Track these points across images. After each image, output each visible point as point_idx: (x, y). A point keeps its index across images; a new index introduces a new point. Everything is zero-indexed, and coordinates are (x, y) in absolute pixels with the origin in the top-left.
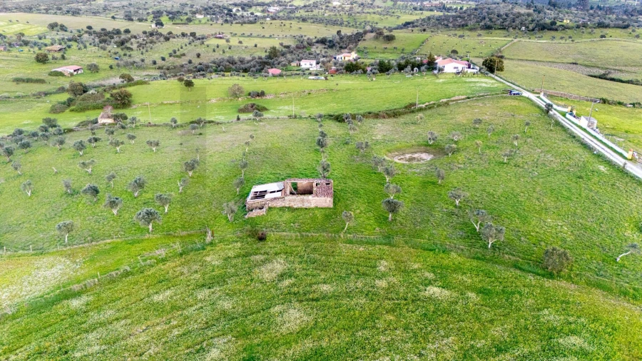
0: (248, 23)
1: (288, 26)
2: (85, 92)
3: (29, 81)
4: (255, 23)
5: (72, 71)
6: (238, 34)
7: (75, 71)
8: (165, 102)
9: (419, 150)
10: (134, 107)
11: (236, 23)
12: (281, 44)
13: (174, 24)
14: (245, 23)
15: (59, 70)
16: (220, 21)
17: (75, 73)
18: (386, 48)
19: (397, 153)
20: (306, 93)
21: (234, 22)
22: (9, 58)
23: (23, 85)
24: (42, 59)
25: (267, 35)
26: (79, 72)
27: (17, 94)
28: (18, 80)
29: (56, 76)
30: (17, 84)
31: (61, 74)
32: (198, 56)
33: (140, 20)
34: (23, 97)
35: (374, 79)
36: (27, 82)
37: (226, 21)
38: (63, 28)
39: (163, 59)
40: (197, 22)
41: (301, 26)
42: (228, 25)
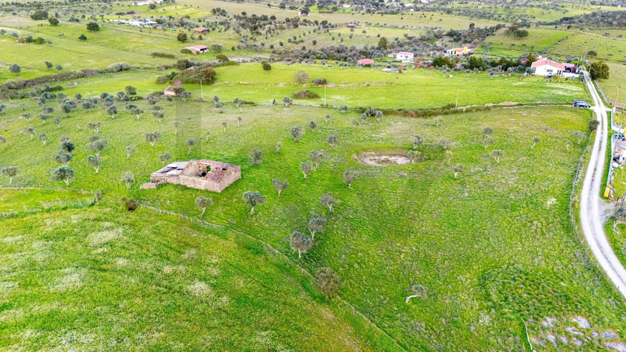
0: (390, 14)
1: (428, 17)
2: (188, 67)
3: (162, 56)
4: (397, 13)
5: (199, 50)
6: (373, 24)
7: (201, 50)
8: (241, 83)
9: (401, 153)
10: (216, 84)
11: (379, 13)
12: (406, 36)
13: (320, 12)
14: (386, 13)
15: (189, 48)
16: (364, 11)
17: (202, 52)
18: (513, 45)
19: (373, 153)
20: (365, 84)
21: (377, 12)
22: (161, 36)
23: (157, 59)
24: (182, 38)
25: (401, 26)
26: (205, 51)
27: (146, 66)
28: (155, 55)
29: (186, 53)
30: (154, 57)
31: (190, 52)
32: (315, 43)
33: (292, 8)
34: (150, 68)
35: (451, 76)
36: (161, 56)
37: (369, 11)
38: (223, 13)
39: (281, 44)
40: (341, 11)
41: (442, 18)
42: (369, 15)
